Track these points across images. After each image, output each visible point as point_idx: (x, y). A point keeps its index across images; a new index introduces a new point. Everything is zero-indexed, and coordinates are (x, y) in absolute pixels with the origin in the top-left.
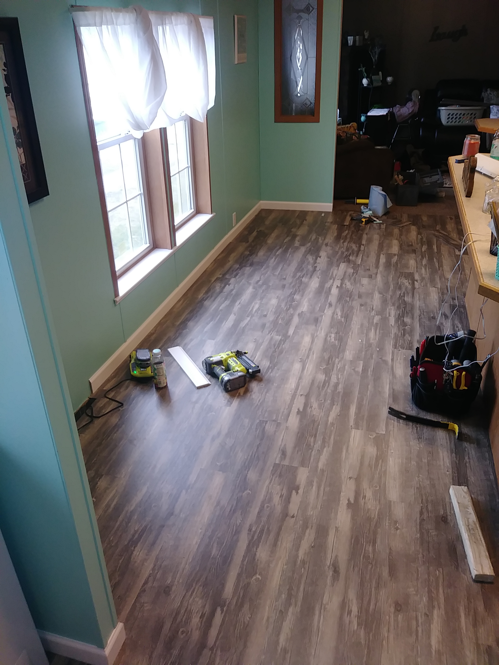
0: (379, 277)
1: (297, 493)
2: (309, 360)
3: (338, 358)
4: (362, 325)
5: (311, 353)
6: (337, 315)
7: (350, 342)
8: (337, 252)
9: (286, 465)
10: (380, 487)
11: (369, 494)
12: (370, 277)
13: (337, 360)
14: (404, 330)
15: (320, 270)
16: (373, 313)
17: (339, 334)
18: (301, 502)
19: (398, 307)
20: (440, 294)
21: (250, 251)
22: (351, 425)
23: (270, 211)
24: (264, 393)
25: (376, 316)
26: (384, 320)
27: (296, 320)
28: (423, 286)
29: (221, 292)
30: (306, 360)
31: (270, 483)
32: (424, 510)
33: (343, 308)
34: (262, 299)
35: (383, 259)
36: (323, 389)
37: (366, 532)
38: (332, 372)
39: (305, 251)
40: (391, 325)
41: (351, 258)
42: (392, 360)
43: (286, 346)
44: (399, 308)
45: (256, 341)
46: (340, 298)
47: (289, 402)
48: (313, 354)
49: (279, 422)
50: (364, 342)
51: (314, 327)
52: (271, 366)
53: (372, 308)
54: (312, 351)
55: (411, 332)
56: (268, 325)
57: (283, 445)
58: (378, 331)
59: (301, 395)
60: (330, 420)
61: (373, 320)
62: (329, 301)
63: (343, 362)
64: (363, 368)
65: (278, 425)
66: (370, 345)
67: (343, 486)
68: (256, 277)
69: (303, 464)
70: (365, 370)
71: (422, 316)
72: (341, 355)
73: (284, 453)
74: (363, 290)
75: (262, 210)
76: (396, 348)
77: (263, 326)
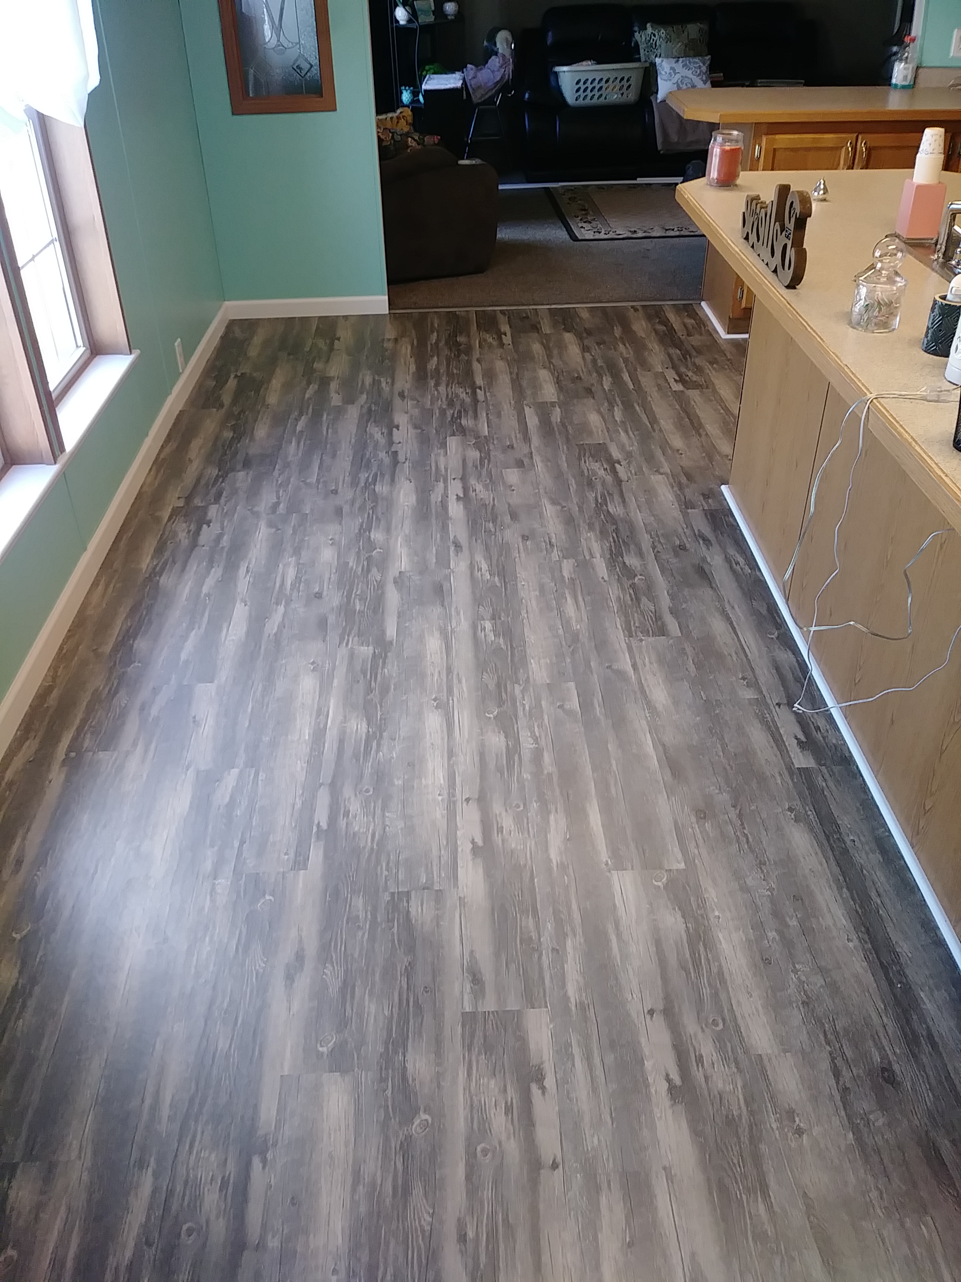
0: (539, 465)
1: (543, 1089)
2: (455, 699)
3: (517, 682)
4: (542, 588)
5: (455, 681)
6: (480, 569)
7: (531, 637)
8: (431, 412)
9: (493, 1012)
10: (724, 1020)
11: (707, 1049)
12: (520, 464)
13: (518, 689)
14: (633, 586)
15: (406, 459)
16: (555, 555)
17: (500, 619)
18: (561, 1114)
19: (601, 532)
20: (676, 489)
21: (234, 428)
22: (604, 860)
23: (250, 325)
24: (378, 812)
25: (565, 561)
26: (584, 566)
27: (393, 597)
28: (636, 475)
29: (194, 545)
30: (448, 700)
31: (469, 1074)
32: (839, 1061)
33: (487, 548)
34: (297, 551)
35: (532, 420)
36: (510, 775)
37: (735, 1161)
38: (517, 723)
39: (361, 416)
40: (603, 578)
41: (464, 422)
42: (634, 666)
43: (392, 669)
44: (603, 534)
45: (316, 668)
46: (474, 524)
47: (442, 824)
48: (460, 681)
49: (436, 887)
50: (561, 632)
51: (437, 610)
52: (374, 733)
53: (550, 542)
54: (455, 673)
55: (650, 588)
56: (332, 619)
57: (467, 956)
58: (580, 599)
59: (468, 800)
60: (554, 855)
61: (561, 572)
62: (452, 537)
63: (531, 690)
64: (581, 700)
65: (439, 897)
66: (575, 638)
67: (643, 1041)
68: (267, 497)
69: (530, 999)
70: (586, 704)
71: (659, 548)
72: (521, 674)
73: (476, 980)
74: (515, 499)
75: (232, 324)
76: (631, 636)
77: (322, 623)
